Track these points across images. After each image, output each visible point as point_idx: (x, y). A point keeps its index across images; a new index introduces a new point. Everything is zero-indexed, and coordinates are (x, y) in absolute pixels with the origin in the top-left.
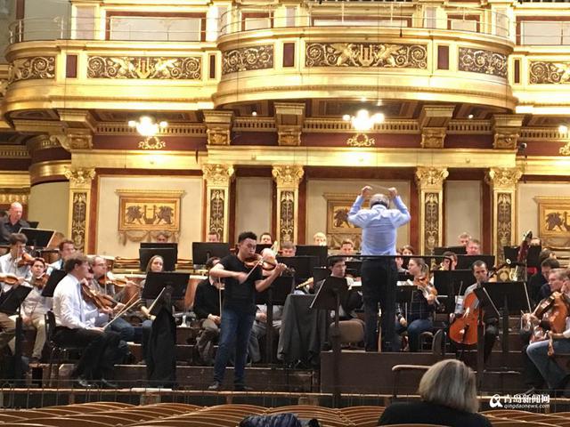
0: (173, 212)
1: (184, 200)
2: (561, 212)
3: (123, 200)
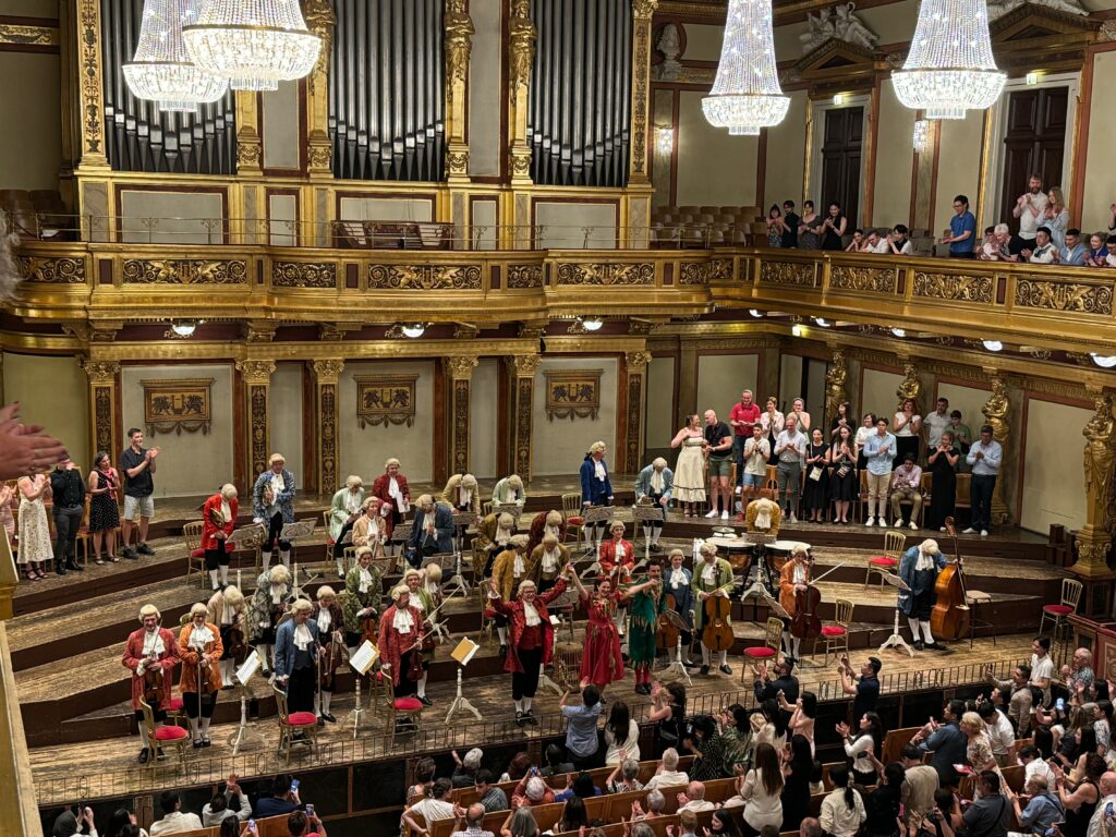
0: (203, 401)
1: (213, 388)
2: (565, 384)
3: (148, 391)
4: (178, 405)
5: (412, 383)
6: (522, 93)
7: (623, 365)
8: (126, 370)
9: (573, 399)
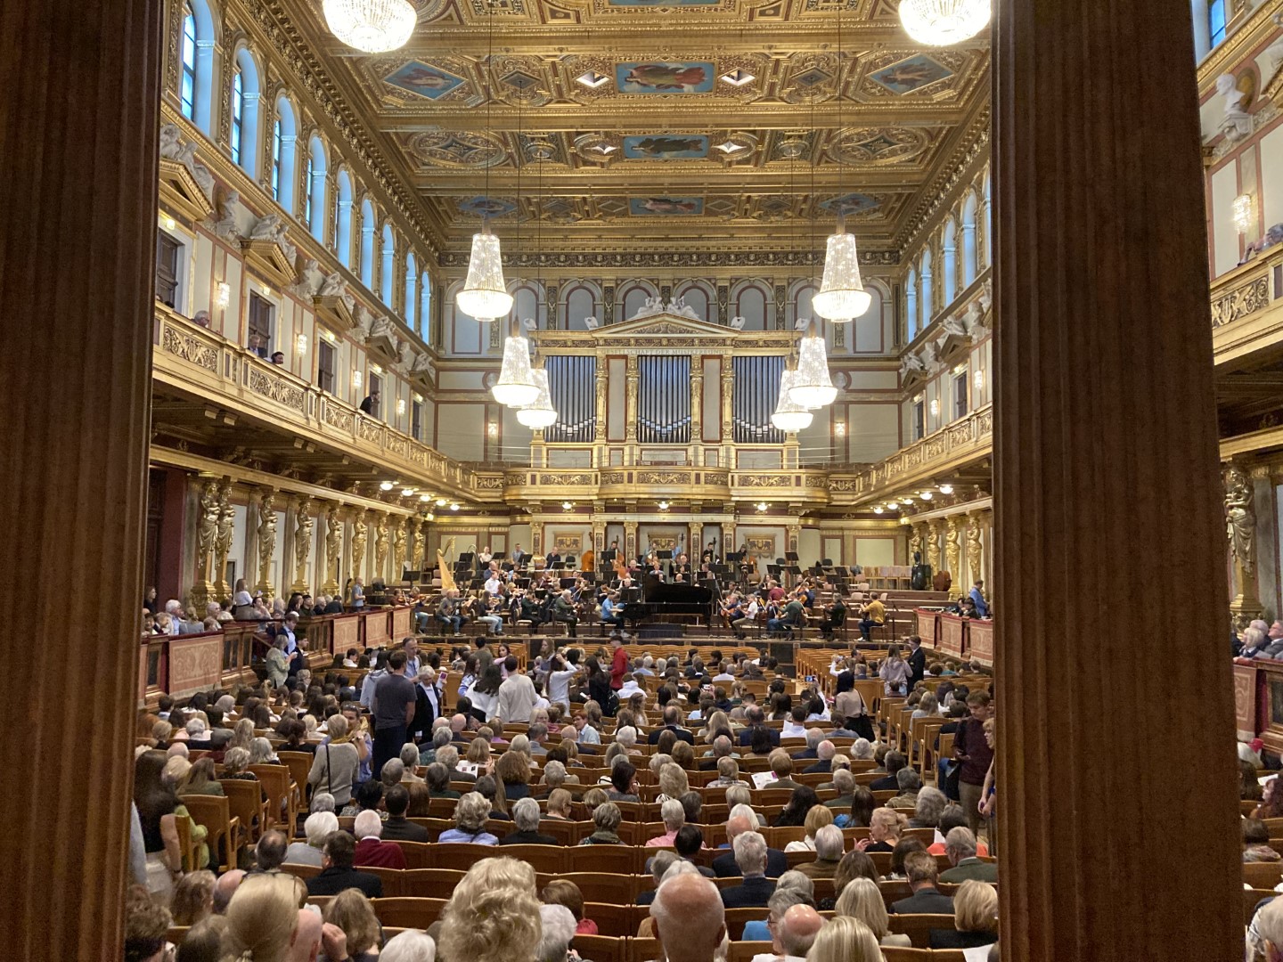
0: (579, 542)
1: (583, 536)
2: (756, 540)
3: (556, 536)
4: (568, 543)
5: (675, 537)
6: (728, 401)
7: (787, 531)
8: (547, 527)
9: (760, 548)
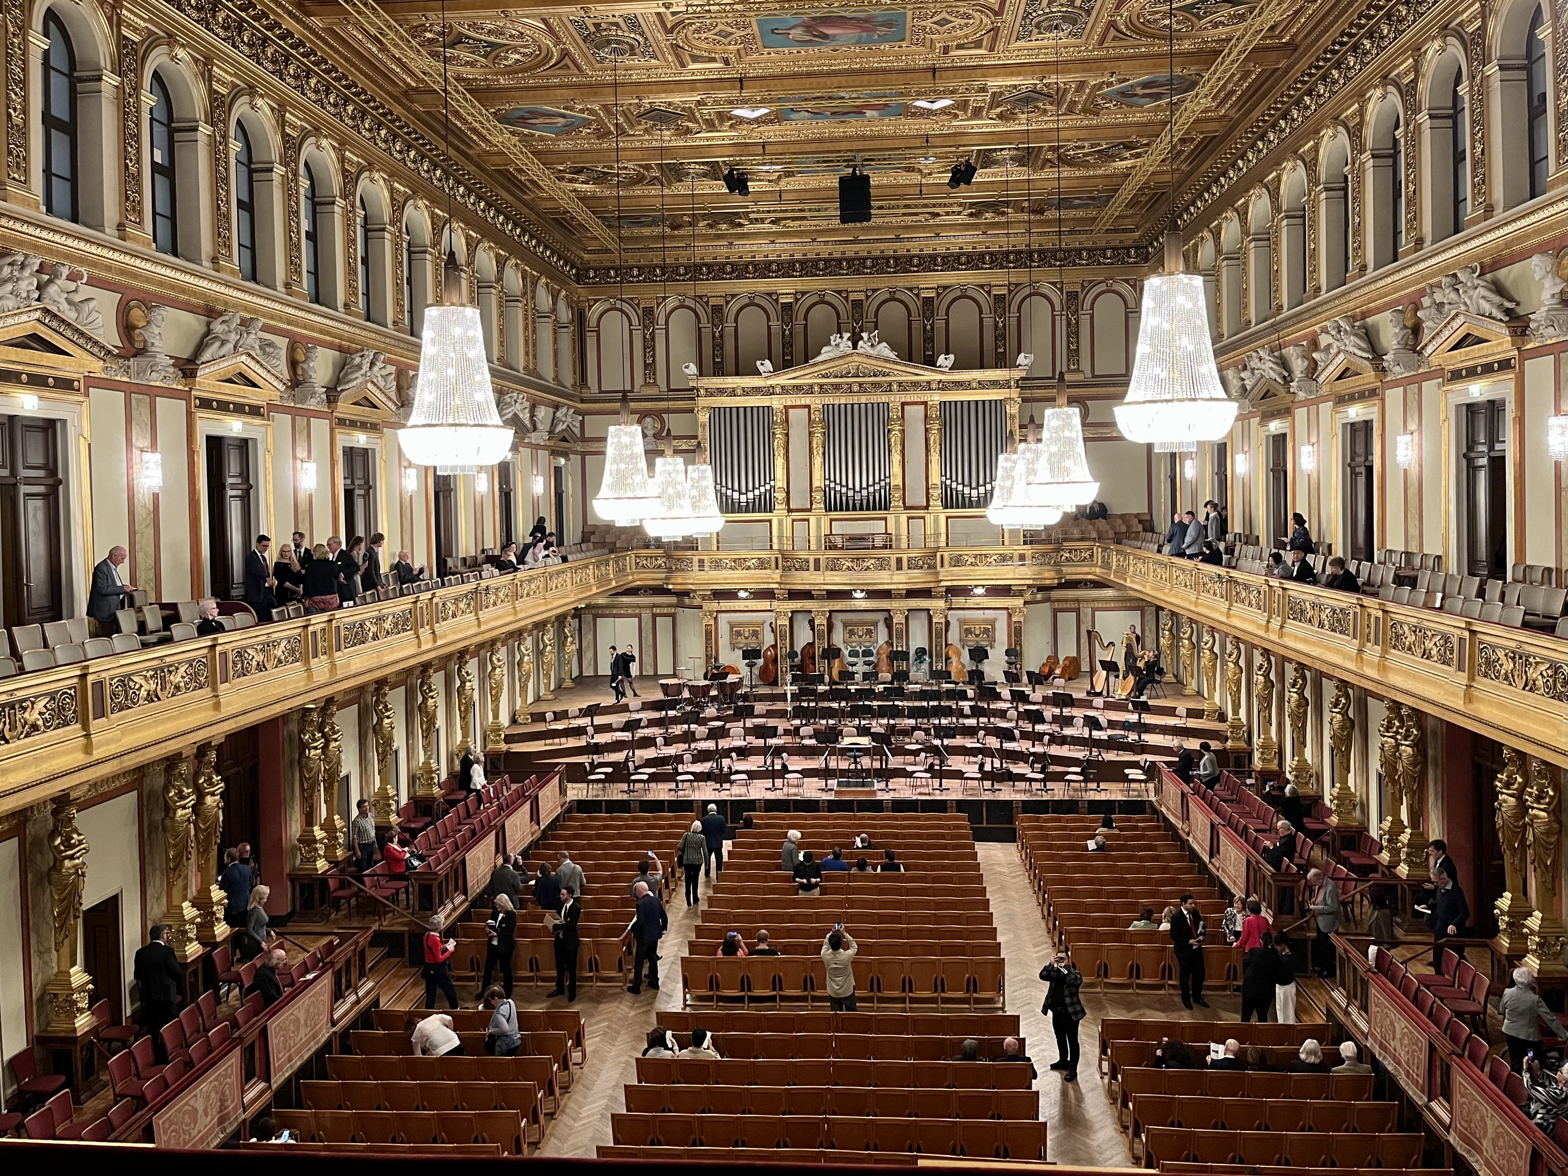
0: (759, 632)
1: (765, 626)
2: (972, 626)
3: (732, 627)
4: (747, 634)
5: (875, 624)
6: (935, 457)
7: (1010, 615)
8: (721, 616)
9: (977, 636)
